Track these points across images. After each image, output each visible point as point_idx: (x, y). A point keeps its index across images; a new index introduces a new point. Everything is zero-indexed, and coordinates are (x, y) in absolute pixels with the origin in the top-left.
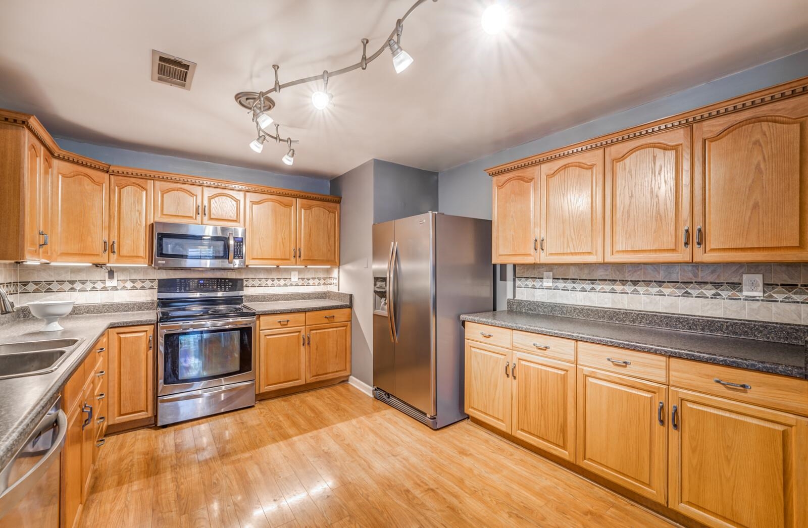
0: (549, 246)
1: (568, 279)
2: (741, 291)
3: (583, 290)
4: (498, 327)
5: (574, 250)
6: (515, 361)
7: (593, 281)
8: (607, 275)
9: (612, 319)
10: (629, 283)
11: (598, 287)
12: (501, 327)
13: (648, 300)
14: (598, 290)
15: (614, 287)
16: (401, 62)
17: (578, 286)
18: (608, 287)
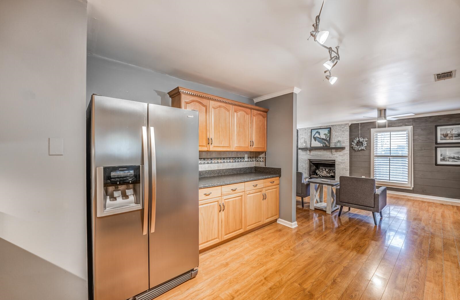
0: (215, 143)
1: (202, 158)
2: (244, 159)
3: (208, 163)
4: (216, 186)
5: (223, 145)
6: (223, 202)
7: (211, 159)
8: (216, 156)
9: (219, 174)
10: (222, 159)
11: (213, 161)
12: (217, 186)
13: (227, 165)
14: (213, 162)
15: (218, 161)
16: (329, 65)
17: (206, 162)
18: (216, 161)
